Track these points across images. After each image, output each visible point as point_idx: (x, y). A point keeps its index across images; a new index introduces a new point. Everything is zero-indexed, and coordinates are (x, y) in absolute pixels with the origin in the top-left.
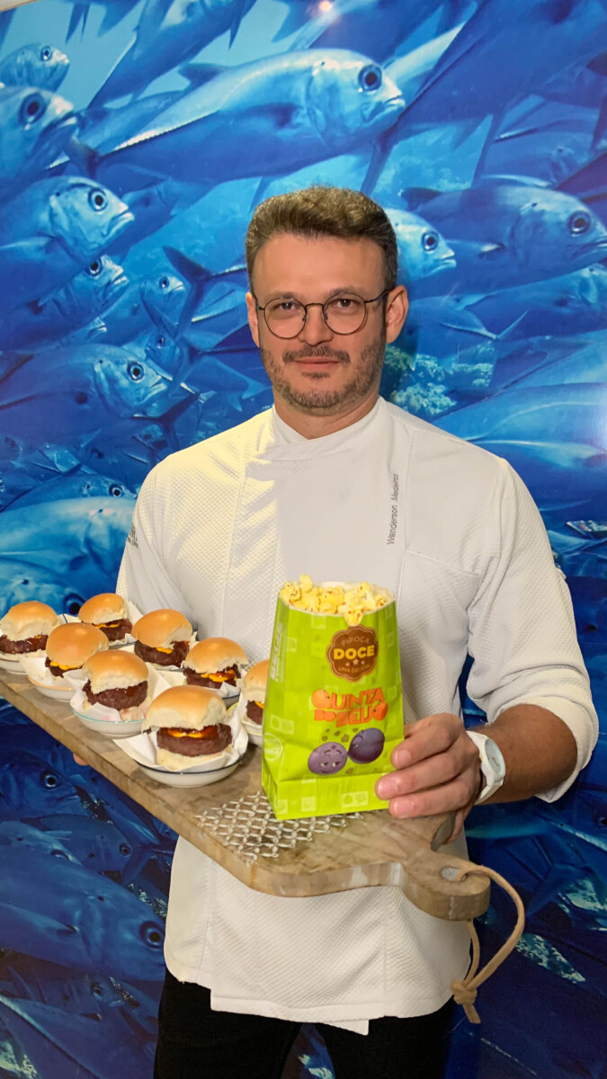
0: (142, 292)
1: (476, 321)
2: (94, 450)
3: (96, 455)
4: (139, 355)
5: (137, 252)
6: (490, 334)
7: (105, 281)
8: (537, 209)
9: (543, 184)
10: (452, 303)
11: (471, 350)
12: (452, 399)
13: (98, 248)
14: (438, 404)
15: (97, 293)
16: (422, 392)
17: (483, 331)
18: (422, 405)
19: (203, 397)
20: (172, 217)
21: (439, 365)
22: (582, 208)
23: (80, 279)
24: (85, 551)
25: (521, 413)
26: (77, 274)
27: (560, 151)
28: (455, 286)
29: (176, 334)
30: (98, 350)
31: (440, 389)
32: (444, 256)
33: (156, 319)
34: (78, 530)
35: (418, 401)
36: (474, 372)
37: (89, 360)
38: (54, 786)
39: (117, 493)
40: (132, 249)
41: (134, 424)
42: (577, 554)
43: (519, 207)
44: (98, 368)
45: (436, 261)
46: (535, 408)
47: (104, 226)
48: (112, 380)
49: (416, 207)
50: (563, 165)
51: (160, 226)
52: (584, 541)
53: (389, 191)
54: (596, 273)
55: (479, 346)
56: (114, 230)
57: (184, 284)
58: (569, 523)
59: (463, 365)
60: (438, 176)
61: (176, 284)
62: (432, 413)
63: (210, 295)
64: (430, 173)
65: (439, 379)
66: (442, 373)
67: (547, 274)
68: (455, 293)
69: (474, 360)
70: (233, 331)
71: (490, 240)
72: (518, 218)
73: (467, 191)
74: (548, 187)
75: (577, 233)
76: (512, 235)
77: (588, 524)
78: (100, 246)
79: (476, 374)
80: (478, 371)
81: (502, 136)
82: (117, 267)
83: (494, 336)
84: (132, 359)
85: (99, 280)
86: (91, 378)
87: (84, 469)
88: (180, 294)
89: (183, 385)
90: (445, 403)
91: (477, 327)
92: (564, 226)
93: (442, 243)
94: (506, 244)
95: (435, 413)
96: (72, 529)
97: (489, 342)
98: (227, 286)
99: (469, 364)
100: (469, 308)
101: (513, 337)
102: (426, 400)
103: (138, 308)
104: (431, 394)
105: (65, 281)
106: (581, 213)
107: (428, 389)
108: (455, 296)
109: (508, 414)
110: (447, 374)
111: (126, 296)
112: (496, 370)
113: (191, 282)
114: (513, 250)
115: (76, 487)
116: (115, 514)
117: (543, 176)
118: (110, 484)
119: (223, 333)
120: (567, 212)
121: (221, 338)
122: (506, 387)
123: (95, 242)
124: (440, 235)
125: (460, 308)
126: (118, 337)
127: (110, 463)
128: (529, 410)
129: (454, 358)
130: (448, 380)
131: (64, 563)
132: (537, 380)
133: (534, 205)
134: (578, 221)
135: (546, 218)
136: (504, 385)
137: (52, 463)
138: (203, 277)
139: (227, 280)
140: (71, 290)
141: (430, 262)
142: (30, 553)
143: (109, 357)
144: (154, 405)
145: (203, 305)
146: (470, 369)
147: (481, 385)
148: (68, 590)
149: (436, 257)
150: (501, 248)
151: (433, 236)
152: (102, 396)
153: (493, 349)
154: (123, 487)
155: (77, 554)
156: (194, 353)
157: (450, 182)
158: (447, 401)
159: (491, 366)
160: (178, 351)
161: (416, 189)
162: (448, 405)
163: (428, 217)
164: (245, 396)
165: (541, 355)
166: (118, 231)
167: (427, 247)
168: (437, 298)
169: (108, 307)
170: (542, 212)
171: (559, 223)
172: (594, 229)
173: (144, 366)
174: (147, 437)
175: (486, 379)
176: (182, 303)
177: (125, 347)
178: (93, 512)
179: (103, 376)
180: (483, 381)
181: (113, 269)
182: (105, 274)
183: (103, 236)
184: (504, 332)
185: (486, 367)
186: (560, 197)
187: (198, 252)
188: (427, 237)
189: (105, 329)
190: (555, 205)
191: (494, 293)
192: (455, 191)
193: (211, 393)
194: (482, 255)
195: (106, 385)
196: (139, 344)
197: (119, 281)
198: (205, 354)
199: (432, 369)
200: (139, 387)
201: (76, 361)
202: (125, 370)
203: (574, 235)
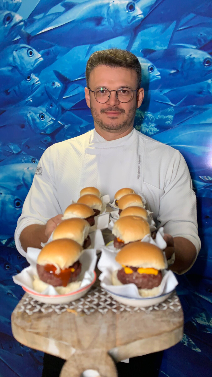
0: (45, 88)
1: (168, 99)
3: (27, 147)
4: (43, 111)
5: (44, 72)
6: (172, 104)
7: (32, 83)
8: (192, 57)
9: (194, 47)
10: (159, 92)
11: (165, 110)
12: (158, 129)
13: (30, 71)
14: (152, 130)
15: (29, 87)
16: (147, 126)
17: (170, 103)
18: (146, 131)
19: (66, 127)
20: (57, 60)
21: (153, 116)
22: (209, 56)
23: (23, 82)
24: (22, 183)
25: (183, 134)
26: (22, 80)
27: (201, 34)
28: (160, 86)
29: (57, 103)
30: (29, 109)
31: (153, 125)
32: (156, 75)
33: (50, 97)
34: (20, 175)
35: (145, 129)
37: (26, 112)
38: (9, 269)
39: (34, 162)
40: (42, 71)
41: (41, 136)
42: (203, 188)
43: (185, 56)
44: (29, 115)
46: (189, 132)
47: (32, 63)
48: (34, 120)
49: (146, 56)
50: (202, 40)
51: (52, 63)
52: (205, 184)
53: (136, 50)
55: (168, 109)
57: (60, 85)
58: (200, 177)
59: (162, 116)
60: (155, 44)
61: (58, 84)
62: (150, 134)
63: (70, 88)
64: (152, 43)
65: (153, 121)
66: (154, 119)
67: (195, 82)
68: (159, 89)
69: (166, 114)
70: (78, 102)
71: (174, 69)
72: (184, 60)
73: (166, 50)
74: (197, 49)
75: (207, 66)
76: (182, 67)
77: (207, 177)
78: (31, 70)
79: (167, 119)
80: (168, 118)
81: (180, 29)
82: (37, 78)
83: (174, 105)
84: (41, 112)
85: (30, 83)
86: (26, 119)
87: (23, 152)
88: (59, 88)
89: (59, 122)
90: (155, 130)
91: (168, 102)
92: (202, 63)
93: (156, 69)
94: (180, 70)
95: (151, 134)
96: (18, 175)
97: (172, 107)
98: (76, 85)
99: (164, 116)
100: (165, 94)
101: (181, 105)
102: (148, 129)
103: (44, 93)
104: (150, 127)
105: (18, 83)
106: (209, 58)
107: (149, 125)
108: (160, 90)
109: (178, 135)
110: (156, 119)
111: (39, 89)
112: (175, 118)
113: (63, 84)
114: (182, 73)
115: (20, 159)
116: (33, 170)
117: (194, 44)
118: (32, 158)
119: (74, 103)
120: (203, 58)
121: (73, 104)
122: (178, 125)
123: (29, 69)
124: (155, 67)
125: (162, 94)
126: (37, 103)
127: (32, 150)
128: (186, 134)
129: (159, 113)
130: (156, 122)
131: (14, 187)
132: (189, 122)
133: (191, 55)
135: (195, 60)
136: (177, 124)
137: (11, 150)
138: (68, 82)
139: (77, 83)
140: (20, 86)
141: (151, 77)
143: (33, 111)
144: (49, 129)
145: (67, 92)
146: (165, 117)
147: (169, 124)
148: (16, 197)
149: (153, 75)
150: (178, 72)
151: (153, 67)
152: (30, 126)
153: (173, 110)
154: (36, 159)
155: (20, 184)
156: (63, 110)
157: (159, 46)
158: (156, 130)
159: (173, 116)
160: (57, 109)
161: (146, 49)
162: (156, 131)
163: (151, 60)
164: (82, 126)
165: (191, 113)
166: (37, 65)
167: (150, 71)
168: (153, 90)
169: (33, 93)
170: (194, 58)
171: (200, 62)
173: (45, 114)
174: (46, 141)
175: (171, 121)
176: (60, 91)
177: (39, 107)
178: (26, 169)
179: (30, 118)
181: (35, 78)
182: (33, 80)
183: (32, 66)
184: (178, 104)
185: (171, 117)
186: (200, 52)
187: (66, 73)
188: (150, 67)
189: (32, 101)
190: (199, 55)
191: (175, 89)
192: (161, 50)
193: (69, 125)
194: (171, 74)
195: (31, 121)
196: (44, 106)
197: (37, 83)
198: (67, 110)
199: (151, 117)
200: (43, 122)
201: (21, 113)
202: (39, 116)
203: (205, 67)
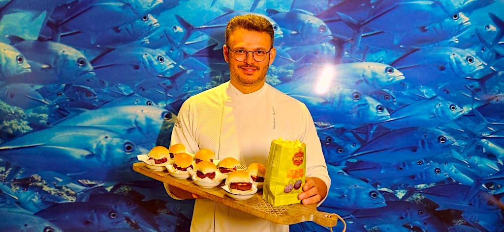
0: (165, 31)
1: (289, 56)
2: (141, 88)
4: (163, 53)
5: (164, 15)
7: (149, 24)
8: (310, 22)
9: (312, 14)
10: (282, 49)
11: (287, 65)
12: (280, 80)
13: (147, 11)
14: (275, 81)
15: (146, 28)
17: (291, 59)
18: (270, 81)
19: (189, 72)
20: (179, 4)
21: (276, 69)
22: (324, 24)
23: (138, 22)
24: (134, 126)
26: (137, 19)
27: (318, 5)
28: (283, 43)
29: (179, 48)
30: (145, 50)
31: (276, 77)
32: (280, 33)
33: (171, 42)
34: (132, 118)
37: (141, 53)
39: (150, 104)
40: (162, 14)
41: (159, 79)
43: (304, 21)
44: (144, 57)
46: (307, 86)
47: (149, 3)
48: (151, 62)
49: (271, 15)
50: (318, 9)
51: (174, 7)
52: (319, 128)
53: (262, 9)
54: (327, 45)
55: (289, 64)
56: (154, 5)
57: (183, 30)
59: (284, 70)
60: (279, 6)
61: (180, 29)
63: (193, 35)
64: (276, 5)
65: (276, 73)
67: (312, 44)
68: (283, 46)
69: (288, 68)
70: (202, 49)
71: (295, 30)
72: (304, 24)
73: (288, 13)
74: (314, 16)
76: (302, 30)
77: (321, 123)
78: (148, 10)
79: (288, 73)
82: (155, 19)
83: (294, 62)
84: (160, 55)
85: (147, 23)
86: (141, 60)
87: (136, 94)
88: (181, 33)
89: (181, 66)
91: (289, 58)
92: (318, 29)
93: (279, 29)
94: (300, 32)
95: (275, 84)
96: (129, 117)
98: (200, 33)
100: (287, 51)
101: (301, 62)
103: (164, 36)
104: (273, 78)
105: (132, 22)
107: (272, 76)
109: (298, 87)
110: (279, 72)
111: (158, 31)
113: (186, 29)
114: (302, 34)
115: (132, 101)
116: (148, 112)
118: (147, 101)
119: (198, 49)
120: (319, 24)
121: (197, 51)
123: (145, 8)
124: (278, 26)
125: (284, 51)
126: (154, 45)
127: (148, 93)
129: (281, 67)
130: (279, 74)
131: (124, 130)
132: (307, 77)
134: (322, 27)
135: (313, 25)
136: (297, 77)
137: (121, 91)
138: (191, 28)
139: (200, 31)
140: (134, 25)
142: (109, 126)
143: (150, 53)
144: (168, 72)
145: (190, 38)
146: (286, 71)
147: (289, 77)
148: (126, 141)
149: (277, 33)
150: (298, 33)
151: (276, 26)
152: (145, 67)
153: (294, 66)
154: (153, 102)
155: (131, 127)
156: (185, 55)
157: (282, 9)
158: (278, 81)
159: (293, 71)
160: (179, 54)
163: (274, 19)
164: (205, 72)
165: (309, 69)
166: (156, 6)
167: (274, 29)
169: (151, 34)
170: (312, 23)
172: (327, 31)
173: (165, 57)
174: (164, 84)
176: (182, 36)
177: (157, 50)
178: (139, 111)
179: (146, 60)
180: (290, 75)
181: (153, 20)
182: (149, 21)
183: (149, 7)
184: (298, 60)
185: (291, 71)
186: (317, 19)
187: (189, 19)
188: (274, 26)
189: (148, 42)
190: (316, 22)
192: (284, 12)
193: (192, 70)
194: (292, 34)
195: (148, 63)
196: (163, 49)
197: (155, 25)
198: (190, 56)
199: (274, 70)
200: (162, 66)
201: (135, 53)
202: (156, 59)
203: (321, 32)
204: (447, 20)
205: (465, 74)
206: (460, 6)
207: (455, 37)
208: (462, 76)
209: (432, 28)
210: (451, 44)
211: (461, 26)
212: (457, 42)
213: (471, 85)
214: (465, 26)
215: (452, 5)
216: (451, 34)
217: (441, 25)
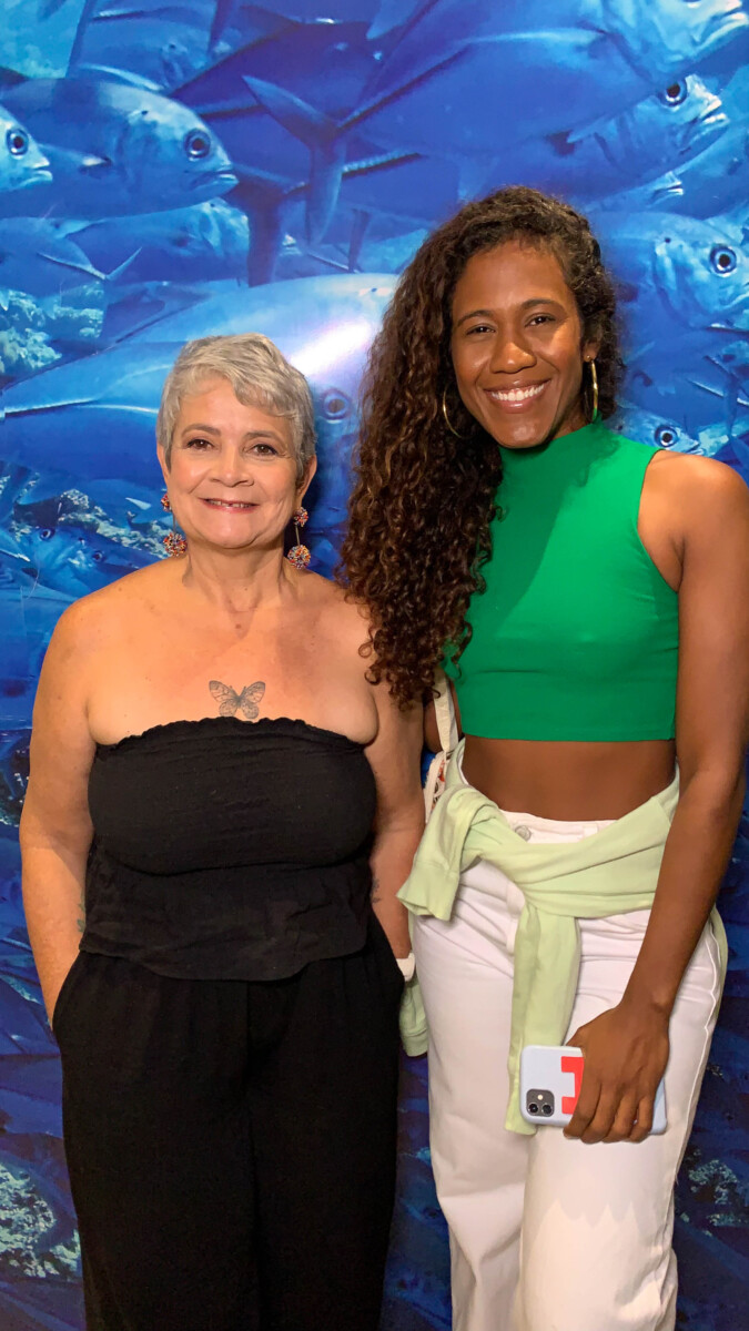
1: (80, 254)
6: (97, 273)
8: (148, 118)
9: (154, 87)
10: (50, 229)
11: (74, 291)
12: (57, 351)
14: (39, 355)
16: (18, 339)
17: (90, 268)
18: (20, 356)
21: (37, 307)
22: (200, 126)
25: (139, 372)
27: (172, 47)
28: (53, 206)
31: (40, 337)
32: (37, 165)
35: (14, 349)
36: (81, 318)
43: (127, 113)
45: (27, 169)
46: (153, 368)
50: (176, 66)
54: (218, 209)
55: (85, 287)
59: (68, 309)
60: (23, 55)
62: (33, 366)
64: (10, 48)
65: (39, 324)
66: (43, 317)
67: (164, 204)
68: (52, 216)
69: (80, 303)
71: (96, 153)
72: (125, 128)
73: (60, 80)
74: (161, 93)
75: (196, 156)
76: (120, 150)
79: (83, 322)
80: (85, 318)
81: (102, 14)
83: (103, 276)
90: (47, 355)
91: (83, 263)
92: (180, 146)
93: (33, 146)
94: (113, 159)
95: (36, 367)
97: (98, 283)
99: (75, 308)
100: (71, 237)
101: (124, 279)
102: (24, 349)
104: (30, 342)
106: (199, 132)
107: (26, 336)
108: (53, 220)
109: (122, 374)
110: (48, 318)
112: (108, 316)
114: (121, 169)
117: (154, 77)
120: (183, 128)
122: (119, 341)
124: (30, 137)
125: (61, 235)
128: (146, 371)
129: (56, 299)
130: (50, 326)
132: (155, 335)
133: (145, 113)
134: (194, 141)
135: (159, 132)
136: (118, 337)
141: (19, 171)
146: (76, 314)
147: (90, 336)
149: (26, 165)
150: (107, 165)
151: (22, 136)
153: (102, 292)
157: (40, 64)
158: (50, 353)
159: (101, 313)
162: (52, 359)
163: (13, 108)
165: (158, 305)
167: (14, 150)
168: (30, 219)
170: (154, 124)
171: (175, 142)
172: (213, 155)
175: (96, 329)
180: (92, 331)
184: (114, 272)
185: (95, 314)
186: (174, 107)
188: (13, 136)
190: (173, 118)
191: (102, 221)
192: (44, 79)
194: (84, 169)
199: (30, 310)
203: (191, 159)
204: (646, 108)
205: (705, 313)
206: (692, 52)
207: (671, 173)
208: (696, 320)
209: (593, 139)
210: (658, 201)
211: (694, 129)
212: (680, 191)
213: (724, 351)
214: (708, 130)
215: (662, 45)
216: (657, 163)
217: (621, 124)
